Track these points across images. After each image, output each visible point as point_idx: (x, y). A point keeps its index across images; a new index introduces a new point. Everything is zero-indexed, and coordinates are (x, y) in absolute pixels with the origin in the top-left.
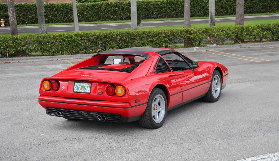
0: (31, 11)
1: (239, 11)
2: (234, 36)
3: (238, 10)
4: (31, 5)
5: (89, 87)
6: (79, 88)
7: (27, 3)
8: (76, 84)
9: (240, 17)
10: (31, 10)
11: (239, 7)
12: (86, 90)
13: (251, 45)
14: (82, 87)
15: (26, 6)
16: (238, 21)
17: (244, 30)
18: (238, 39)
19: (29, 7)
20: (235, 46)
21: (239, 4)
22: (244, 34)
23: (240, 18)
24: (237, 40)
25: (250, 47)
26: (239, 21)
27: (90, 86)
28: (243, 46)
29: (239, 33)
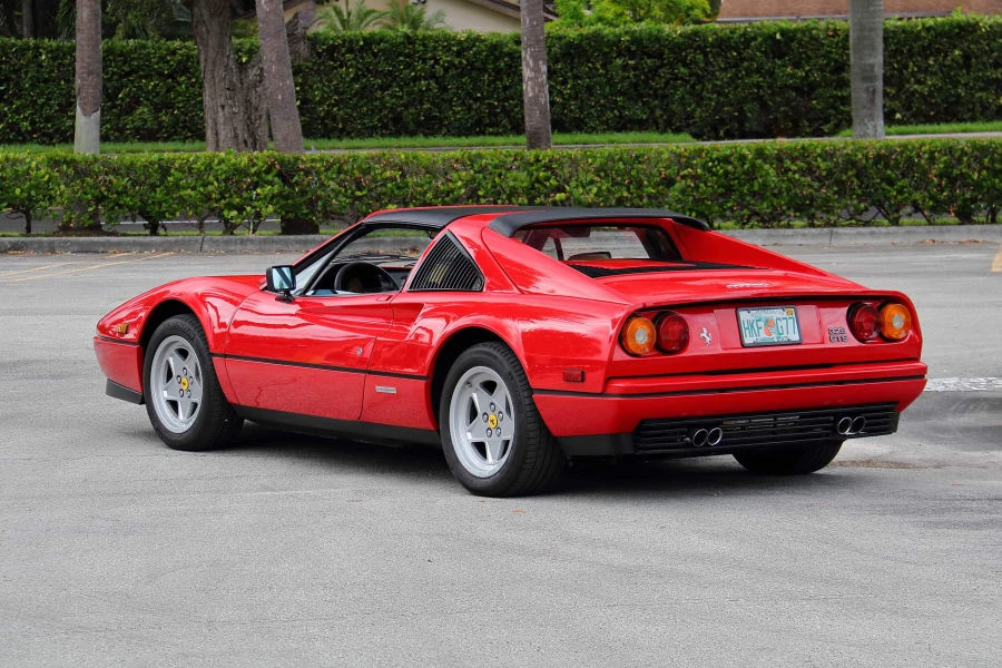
0: (927, 58)
4: (928, 29)
6: (757, 328)
7: (910, 19)
10: (926, 52)
15: (904, 31)
19: (917, 37)
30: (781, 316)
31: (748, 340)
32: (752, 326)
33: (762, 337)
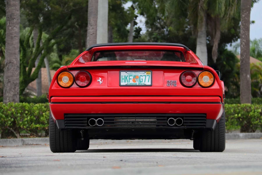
1: (12, 76)
2: (10, 122)
3: (10, 74)
5: (147, 77)
6: (129, 79)
8: (123, 74)
9: (13, 87)
11: (12, 68)
12: (143, 82)
13: (40, 141)
14: (135, 77)
16: (10, 95)
17: (26, 112)
18: (15, 130)
20: (13, 141)
21: (10, 62)
22: (26, 119)
23: (13, 90)
24: (13, 131)
25: (39, 143)
26: (12, 96)
27: (150, 75)
28: (27, 142)
29: (18, 117)
30: (143, 75)
31: (123, 83)
32: (126, 78)
33: (131, 82)
